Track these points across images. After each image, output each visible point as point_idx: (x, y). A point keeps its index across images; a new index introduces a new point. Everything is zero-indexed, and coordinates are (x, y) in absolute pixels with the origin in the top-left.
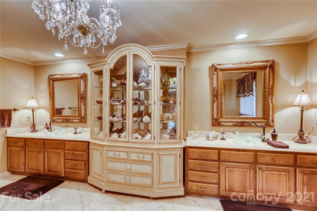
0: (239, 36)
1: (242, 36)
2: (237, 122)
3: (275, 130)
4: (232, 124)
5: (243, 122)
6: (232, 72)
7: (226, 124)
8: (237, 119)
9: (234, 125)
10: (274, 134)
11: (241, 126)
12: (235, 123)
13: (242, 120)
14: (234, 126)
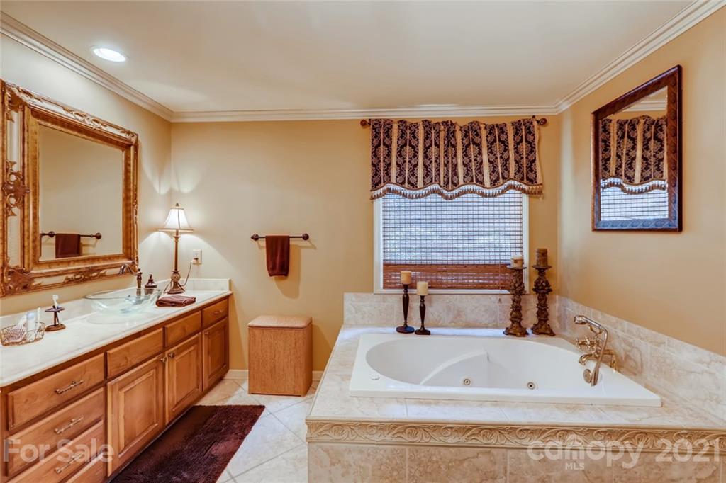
0: (101, 50)
1: (109, 54)
2: (77, 272)
3: (152, 278)
4: (61, 279)
5: (91, 270)
6: (63, 129)
7: (45, 281)
8: (76, 264)
9: (69, 282)
10: (150, 284)
11: (85, 280)
12: (71, 276)
13: (89, 265)
14: (67, 283)
